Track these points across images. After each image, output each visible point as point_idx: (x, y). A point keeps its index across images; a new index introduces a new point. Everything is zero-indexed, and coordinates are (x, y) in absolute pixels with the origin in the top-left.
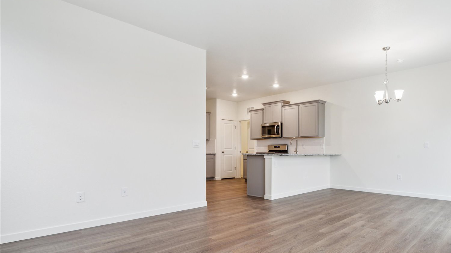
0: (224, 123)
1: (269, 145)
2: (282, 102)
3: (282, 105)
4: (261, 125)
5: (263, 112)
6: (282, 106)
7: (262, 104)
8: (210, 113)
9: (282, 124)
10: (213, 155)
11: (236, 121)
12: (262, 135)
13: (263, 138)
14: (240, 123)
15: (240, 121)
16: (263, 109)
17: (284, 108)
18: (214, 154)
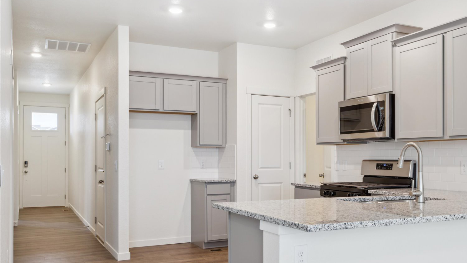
0: (259, 104)
1: (364, 160)
2: (394, 29)
3: (395, 39)
4: (340, 103)
5: (345, 67)
6: (395, 44)
7: (343, 44)
8: (227, 79)
9: (392, 97)
10: (229, 185)
11: (292, 99)
12: (341, 133)
13: (344, 140)
14: (302, 101)
15: (301, 97)
16: (346, 58)
17: (397, 49)
18: (233, 183)
